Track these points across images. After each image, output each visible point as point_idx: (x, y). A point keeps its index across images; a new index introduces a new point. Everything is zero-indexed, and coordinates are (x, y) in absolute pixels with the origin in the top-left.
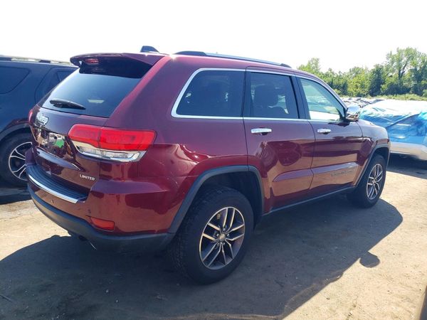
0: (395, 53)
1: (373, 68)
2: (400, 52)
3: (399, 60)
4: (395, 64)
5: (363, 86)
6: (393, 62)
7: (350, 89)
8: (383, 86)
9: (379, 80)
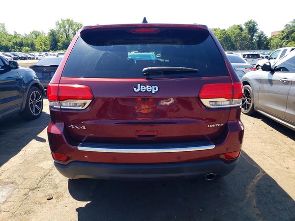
0: (60, 22)
1: (50, 32)
2: (63, 21)
3: (65, 27)
4: (62, 29)
5: (45, 44)
6: (60, 28)
7: (37, 47)
8: (59, 44)
9: (55, 40)
